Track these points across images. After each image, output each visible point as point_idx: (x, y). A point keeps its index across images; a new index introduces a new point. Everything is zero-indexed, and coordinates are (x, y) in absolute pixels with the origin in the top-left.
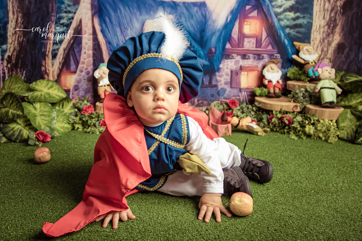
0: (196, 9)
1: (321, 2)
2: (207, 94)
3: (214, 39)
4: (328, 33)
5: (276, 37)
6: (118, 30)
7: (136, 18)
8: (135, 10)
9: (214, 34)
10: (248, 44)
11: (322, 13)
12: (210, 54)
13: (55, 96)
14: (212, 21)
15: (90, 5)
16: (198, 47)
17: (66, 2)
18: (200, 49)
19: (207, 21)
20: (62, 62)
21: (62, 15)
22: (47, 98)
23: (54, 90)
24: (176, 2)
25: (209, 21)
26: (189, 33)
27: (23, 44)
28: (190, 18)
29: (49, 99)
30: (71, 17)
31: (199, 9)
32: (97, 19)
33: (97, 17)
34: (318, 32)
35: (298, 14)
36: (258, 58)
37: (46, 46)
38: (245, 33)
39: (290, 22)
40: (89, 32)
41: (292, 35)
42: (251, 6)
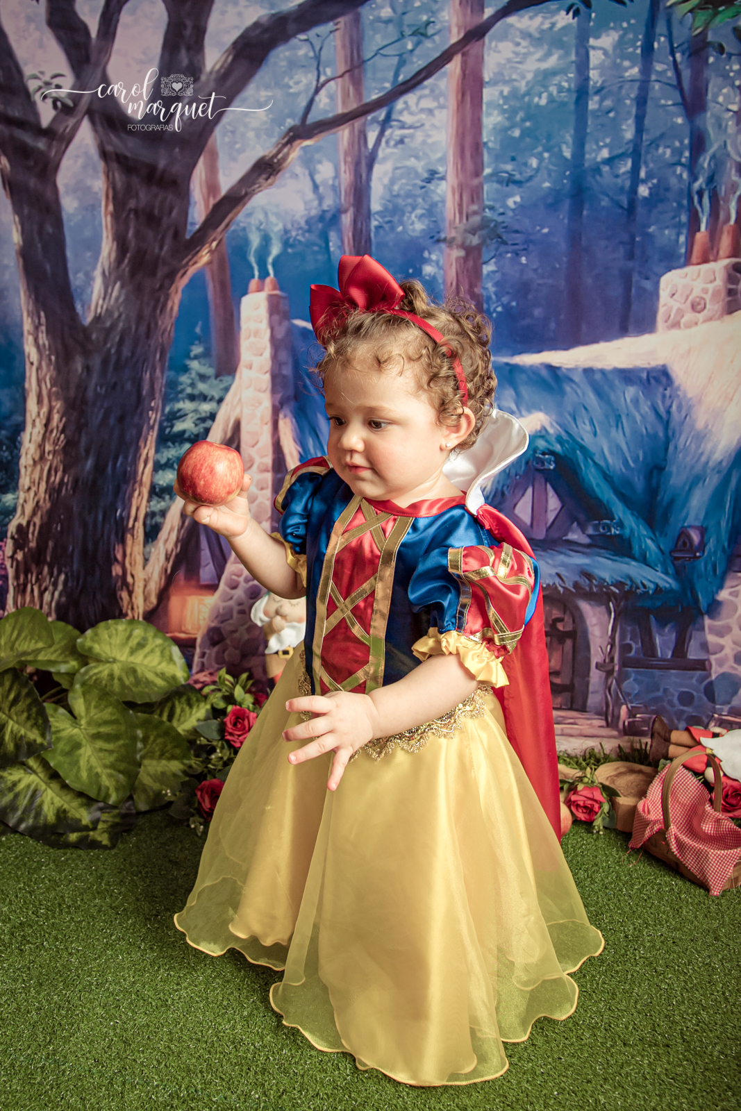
0: (631, 391)
2: (665, 691)
3: (698, 500)
9: (697, 480)
12: (680, 551)
13: (151, 676)
14: (692, 434)
15: (267, 378)
16: (638, 526)
17: (194, 365)
18: (645, 533)
19: (673, 433)
20: (174, 553)
21: (180, 405)
22: (128, 688)
23: (148, 653)
24: (559, 368)
25: (681, 434)
26: (606, 476)
27: (61, 491)
28: (609, 422)
29: (134, 689)
30: (208, 414)
31: (643, 393)
32: (288, 420)
33: (289, 414)
37: (127, 501)
40: (262, 463)
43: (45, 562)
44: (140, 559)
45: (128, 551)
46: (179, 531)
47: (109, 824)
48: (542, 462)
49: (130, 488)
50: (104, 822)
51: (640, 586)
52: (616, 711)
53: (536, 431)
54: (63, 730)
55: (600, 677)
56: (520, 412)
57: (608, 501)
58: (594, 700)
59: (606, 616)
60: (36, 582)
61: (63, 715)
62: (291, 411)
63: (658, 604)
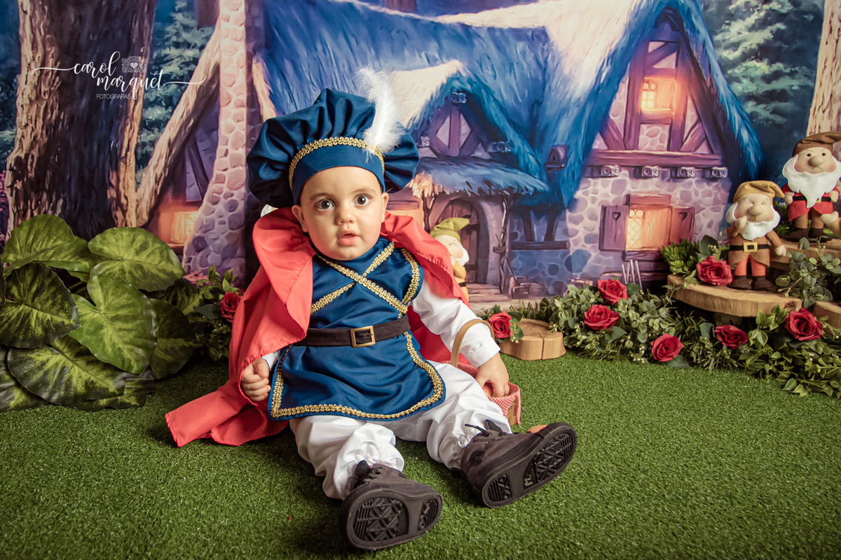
0: (521, 45)
3: (564, 126)
5: (720, 123)
8: (363, 44)
9: (564, 111)
10: (650, 139)
12: (552, 163)
13: (154, 271)
14: (561, 78)
15: (241, 30)
16: (523, 146)
17: (179, 17)
18: (528, 151)
19: (549, 77)
20: (163, 177)
21: (167, 51)
22: (138, 280)
23: (150, 254)
24: (470, 27)
25: (553, 78)
26: (502, 109)
27: (58, 127)
28: (505, 69)
29: (143, 281)
30: (192, 59)
31: (528, 47)
32: (260, 64)
33: (261, 60)
34: (827, 112)
35: (779, 66)
36: (671, 177)
37: (120, 134)
38: (643, 112)
39: (757, 85)
40: (238, 100)
41: (760, 118)
42: (662, 44)
44: (132, 183)
45: (122, 177)
46: (167, 158)
47: (133, 390)
48: (457, 98)
49: (123, 122)
50: (128, 389)
51: (524, 189)
52: (507, 283)
53: (453, 74)
54: (86, 314)
55: (496, 258)
56: (441, 59)
57: (503, 127)
58: (492, 275)
59: (501, 212)
61: (83, 302)
62: (262, 57)
63: (536, 202)
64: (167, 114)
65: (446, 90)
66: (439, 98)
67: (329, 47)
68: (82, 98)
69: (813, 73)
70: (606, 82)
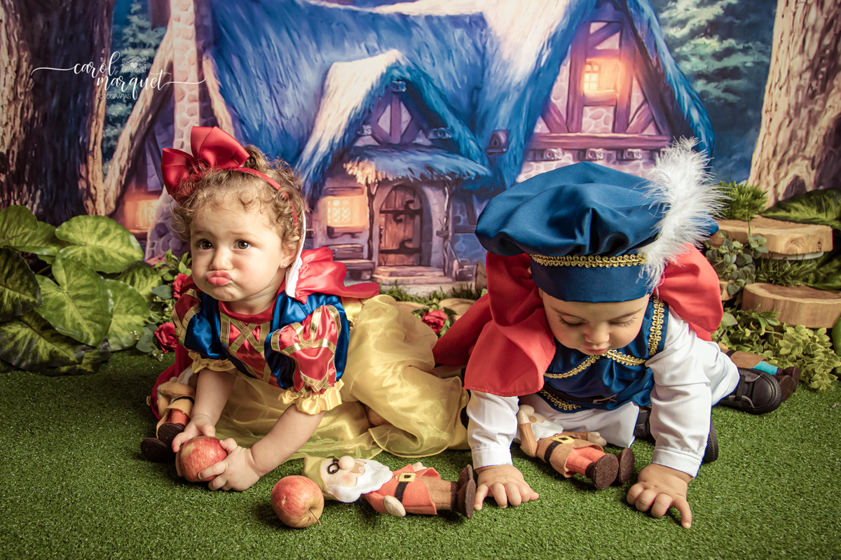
0: (459, 32)
1: (796, 8)
3: (505, 111)
4: (810, 92)
5: (668, 103)
6: (263, 88)
7: (308, 58)
8: (305, 38)
9: (504, 96)
10: (593, 122)
11: (799, 37)
12: (492, 148)
13: (115, 255)
14: (500, 63)
15: (191, 29)
16: (464, 131)
17: (135, 19)
18: (469, 136)
19: (488, 63)
20: (126, 168)
22: (98, 263)
23: (112, 239)
24: (408, 16)
25: (492, 64)
26: (442, 96)
27: (33, 125)
28: (443, 56)
29: (103, 263)
30: (148, 58)
31: (467, 33)
32: (209, 61)
33: (210, 56)
34: (784, 89)
35: (731, 42)
36: (617, 159)
37: (87, 130)
38: (585, 94)
39: (707, 63)
40: (191, 95)
41: (711, 97)
42: (604, 24)
43: (24, 182)
44: (100, 175)
45: (90, 169)
46: (129, 151)
47: (91, 359)
48: (397, 86)
49: (89, 118)
50: (87, 358)
51: (466, 174)
52: (450, 266)
53: (393, 64)
54: (50, 293)
55: (439, 241)
56: (380, 49)
57: (443, 114)
58: (436, 258)
59: (443, 197)
60: (18, 198)
61: (49, 283)
62: (212, 54)
63: (478, 186)
64: (128, 110)
65: (385, 79)
66: (379, 88)
67: (273, 42)
68: (52, 97)
69: (767, 48)
70: (546, 66)
